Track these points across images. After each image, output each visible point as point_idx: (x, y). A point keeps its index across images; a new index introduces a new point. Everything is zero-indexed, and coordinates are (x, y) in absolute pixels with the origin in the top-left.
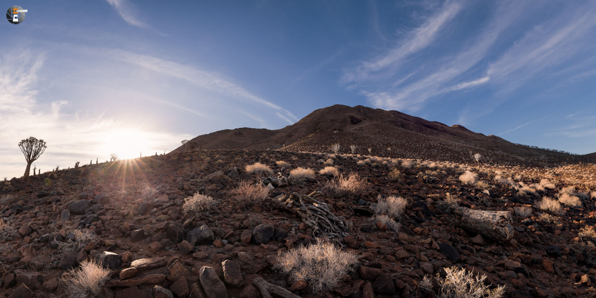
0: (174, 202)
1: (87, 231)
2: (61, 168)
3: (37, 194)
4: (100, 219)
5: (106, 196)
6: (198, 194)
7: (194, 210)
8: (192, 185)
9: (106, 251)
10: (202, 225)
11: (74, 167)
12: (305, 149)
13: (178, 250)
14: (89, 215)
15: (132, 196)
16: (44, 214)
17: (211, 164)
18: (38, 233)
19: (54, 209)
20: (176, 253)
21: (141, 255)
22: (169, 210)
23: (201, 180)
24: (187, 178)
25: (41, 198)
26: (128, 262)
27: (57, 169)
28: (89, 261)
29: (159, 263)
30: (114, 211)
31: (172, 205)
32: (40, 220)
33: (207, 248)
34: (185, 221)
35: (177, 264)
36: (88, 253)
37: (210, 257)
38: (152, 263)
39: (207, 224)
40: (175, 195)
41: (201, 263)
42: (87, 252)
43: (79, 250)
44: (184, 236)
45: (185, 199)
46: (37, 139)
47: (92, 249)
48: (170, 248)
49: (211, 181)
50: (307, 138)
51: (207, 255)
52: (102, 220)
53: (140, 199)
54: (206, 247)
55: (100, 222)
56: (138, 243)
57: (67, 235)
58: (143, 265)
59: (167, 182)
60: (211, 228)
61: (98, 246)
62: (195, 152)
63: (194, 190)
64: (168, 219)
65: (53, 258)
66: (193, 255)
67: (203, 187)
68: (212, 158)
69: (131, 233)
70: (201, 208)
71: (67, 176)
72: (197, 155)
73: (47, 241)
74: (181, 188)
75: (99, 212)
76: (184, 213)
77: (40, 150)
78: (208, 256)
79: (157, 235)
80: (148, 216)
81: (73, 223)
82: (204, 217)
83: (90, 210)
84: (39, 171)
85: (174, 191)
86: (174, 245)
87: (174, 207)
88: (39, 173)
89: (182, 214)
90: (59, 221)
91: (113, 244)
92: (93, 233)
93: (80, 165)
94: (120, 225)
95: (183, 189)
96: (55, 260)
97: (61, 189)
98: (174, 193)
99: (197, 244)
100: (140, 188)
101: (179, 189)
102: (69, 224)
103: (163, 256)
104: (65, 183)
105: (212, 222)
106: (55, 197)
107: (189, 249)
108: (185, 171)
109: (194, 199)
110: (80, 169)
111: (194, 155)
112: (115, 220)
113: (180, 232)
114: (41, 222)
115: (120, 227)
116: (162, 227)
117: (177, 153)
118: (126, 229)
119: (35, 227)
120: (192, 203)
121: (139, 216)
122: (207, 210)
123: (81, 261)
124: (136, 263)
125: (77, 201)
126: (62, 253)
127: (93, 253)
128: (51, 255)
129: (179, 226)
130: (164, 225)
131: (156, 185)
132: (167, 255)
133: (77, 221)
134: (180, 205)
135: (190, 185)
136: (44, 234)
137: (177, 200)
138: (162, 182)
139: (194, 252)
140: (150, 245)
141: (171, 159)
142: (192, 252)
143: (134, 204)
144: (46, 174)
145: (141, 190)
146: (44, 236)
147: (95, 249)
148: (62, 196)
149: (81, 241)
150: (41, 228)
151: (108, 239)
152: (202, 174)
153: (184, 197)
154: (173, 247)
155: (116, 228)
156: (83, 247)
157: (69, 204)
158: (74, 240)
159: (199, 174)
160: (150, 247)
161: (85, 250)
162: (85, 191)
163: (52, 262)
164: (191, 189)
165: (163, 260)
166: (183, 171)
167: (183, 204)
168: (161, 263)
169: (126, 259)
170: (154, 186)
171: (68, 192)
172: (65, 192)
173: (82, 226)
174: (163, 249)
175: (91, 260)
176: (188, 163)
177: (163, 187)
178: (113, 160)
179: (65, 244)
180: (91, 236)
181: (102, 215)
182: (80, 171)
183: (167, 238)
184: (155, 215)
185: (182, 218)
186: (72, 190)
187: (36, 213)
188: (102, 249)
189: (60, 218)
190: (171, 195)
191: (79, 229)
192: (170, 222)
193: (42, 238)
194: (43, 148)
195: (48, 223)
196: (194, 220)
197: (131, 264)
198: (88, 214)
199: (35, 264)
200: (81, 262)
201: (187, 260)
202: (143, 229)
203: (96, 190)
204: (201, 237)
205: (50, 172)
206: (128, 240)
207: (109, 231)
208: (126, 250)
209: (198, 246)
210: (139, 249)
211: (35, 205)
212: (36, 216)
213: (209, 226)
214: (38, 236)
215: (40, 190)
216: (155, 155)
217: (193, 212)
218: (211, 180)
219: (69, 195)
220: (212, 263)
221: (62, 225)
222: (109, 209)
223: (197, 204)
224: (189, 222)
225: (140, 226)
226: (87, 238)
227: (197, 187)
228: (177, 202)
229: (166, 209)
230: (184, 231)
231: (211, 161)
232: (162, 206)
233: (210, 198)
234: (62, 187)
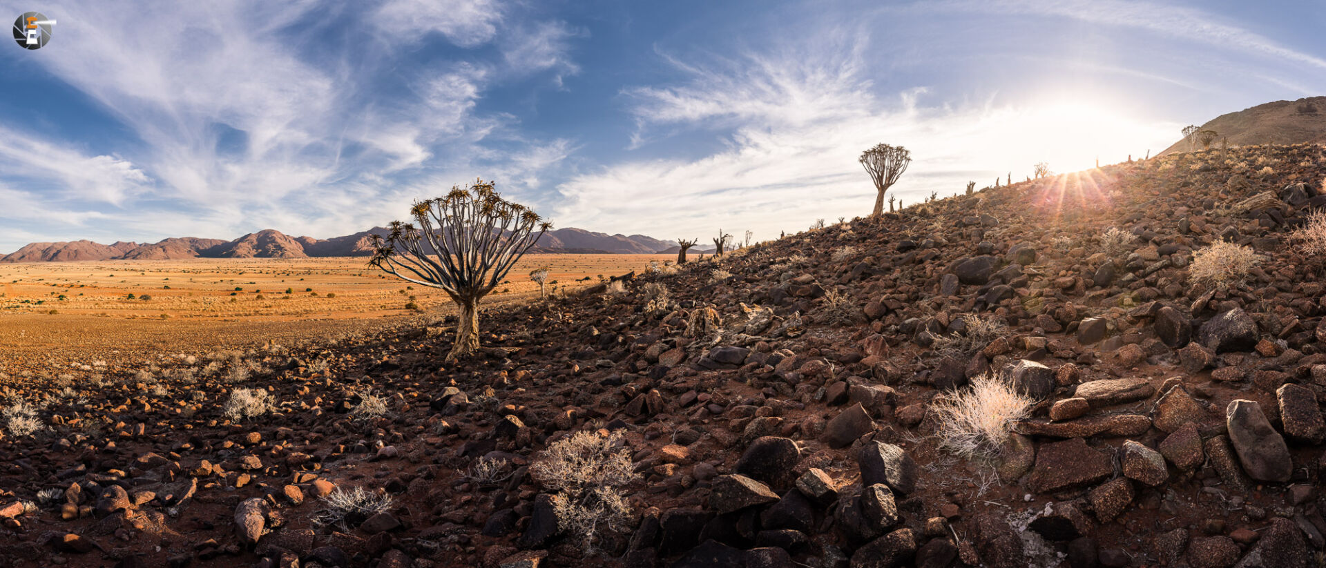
0: (1171, 260)
1: (991, 318)
2: (939, 197)
3: (897, 244)
4: (1017, 294)
5: (1029, 248)
6: (1221, 242)
7: (1213, 276)
8: (1207, 222)
9: (1026, 359)
10: (1231, 309)
11: (965, 194)
13: (1179, 363)
14: (995, 285)
15: (1082, 248)
16: (909, 282)
17: (1248, 177)
18: (897, 316)
19: (929, 273)
20: (1174, 369)
21: (1098, 371)
22: (1159, 276)
23: (1227, 211)
24: (1198, 208)
25: (905, 252)
26: (1069, 385)
27: (933, 197)
28: (990, 377)
29: (1136, 391)
30: (1046, 278)
31: (1166, 267)
32: (902, 293)
33: (1243, 359)
34: (1195, 300)
35: (1176, 395)
36: (990, 359)
37: (1250, 378)
38: (1121, 391)
39: (1242, 307)
40: (1173, 244)
41: (1229, 391)
42: (987, 358)
43: (973, 354)
44: (1193, 332)
45: (1194, 253)
46: (891, 146)
47: (998, 354)
48: (1162, 359)
49: (1249, 214)
51: (1242, 374)
52: (1020, 296)
53: (1098, 255)
54: (1240, 357)
55: (1016, 300)
56: (1093, 345)
57: (950, 322)
58: (1103, 393)
59: (1155, 218)
60: (1250, 314)
61: (1010, 349)
62: (1213, 152)
63: (1213, 234)
64: (1158, 297)
65: (920, 364)
66: (1212, 374)
67: (1232, 227)
68: (1251, 163)
69: (1078, 324)
70: (1228, 273)
71: (953, 210)
72: (1218, 157)
73: (912, 330)
74: (1185, 230)
75: (1015, 280)
76: (1193, 284)
77: (898, 165)
78: (1245, 377)
79: (1134, 329)
80: (1115, 288)
81: (964, 300)
82: (1236, 291)
83: (998, 277)
84: (901, 203)
85: (1169, 237)
86: (1170, 353)
87: (1170, 271)
88: (901, 207)
89: (1187, 284)
90: (937, 295)
91: (1042, 346)
92: (1002, 322)
93: (976, 189)
94: (1058, 308)
95: (1189, 231)
96: (924, 369)
97: (941, 235)
98: (1169, 241)
99: (1222, 350)
100: (1098, 232)
101: (1180, 231)
102: (956, 301)
103: (1145, 376)
104: (949, 224)
105: (1252, 301)
106: (931, 250)
107: (1203, 361)
108: (1193, 193)
109: (1214, 253)
110: (976, 196)
111: (1212, 159)
112: (1047, 296)
113: (1183, 325)
114: (904, 296)
115: (1057, 311)
116: (1144, 312)
117: (1173, 155)
118: (1068, 315)
119: (893, 305)
120: (1208, 262)
121: (1096, 290)
122: (1242, 276)
123: (974, 375)
124: (1086, 389)
125: (973, 258)
126: (938, 356)
127: (999, 361)
128: (916, 358)
129: (1182, 311)
130: (1149, 309)
131: (1131, 224)
132: (1155, 374)
133: (972, 297)
134: (1182, 266)
135: (1204, 222)
136: (908, 318)
137: (1176, 255)
138: (1144, 217)
139: (1215, 368)
140: (1119, 351)
141: (1160, 169)
142: (1210, 368)
143: (1086, 264)
144: (912, 210)
145: (1100, 235)
146: (907, 322)
147: (1003, 354)
148: (943, 249)
149: (978, 335)
150: (902, 308)
151: (1032, 335)
152: (1230, 197)
153: (1190, 249)
154: (1168, 357)
155: (1049, 313)
156: (979, 349)
157: (957, 265)
158: (964, 333)
159: (1223, 200)
160: (1118, 355)
161: (984, 355)
162: (986, 239)
163: (918, 372)
164: (1205, 232)
165: (1147, 384)
166: (1188, 192)
167: (1189, 264)
168: (1142, 391)
169: (1067, 378)
170: (1129, 227)
171: (955, 241)
172: (949, 240)
173: (980, 306)
174: (1148, 361)
175: (995, 375)
176: (1198, 176)
177: (1145, 228)
178: (1040, 176)
179: (946, 339)
180: (998, 327)
181: (1020, 287)
182: (977, 200)
183: (1155, 338)
184: (1129, 288)
185: (1189, 293)
186: (962, 238)
187: (895, 280)
188: (1019, 356)
189: (939, 290)
190: (1164, 245)
191: (975, 312)
192: (1163, 304)
193: (904, 326)
194: (903, 162)
195: (917, 298)
196: (1213, 298)
197: (1075, 389)
198: (993, 283)
199: (886, 371)
200: (974, 378)
201: (1199, 386)
202: (1105, 316)
203: (1010, 236)
204: (1230, 334)
205: (920, 205)
206: (1072, 339)
207: (1034, 320)
208: (1066, 359)
209: (1223, 355)
210: (1094, 359)
211: (895, 266)
212: (895, 285)
213: (1245, 311)
214: (896, 321)
215: (902, 238)
216: (1127, 160)
217: (1211, 281)
218: (1248, 212)
219: (957, 246)
220: (1254, 392)
221: (942, 304)
222: (1035, 275)
223: (1219, 263)
224: (1202, 303)
225: (1099, 310)
226: (989, 330)
227: (1220, 226)
228: (1177, 260)
229: (1154, 276)
230: (1192, 322)
231: (1247, 171)
232: (1144, 268)
233: (1248, 251)
234: (943, 232)
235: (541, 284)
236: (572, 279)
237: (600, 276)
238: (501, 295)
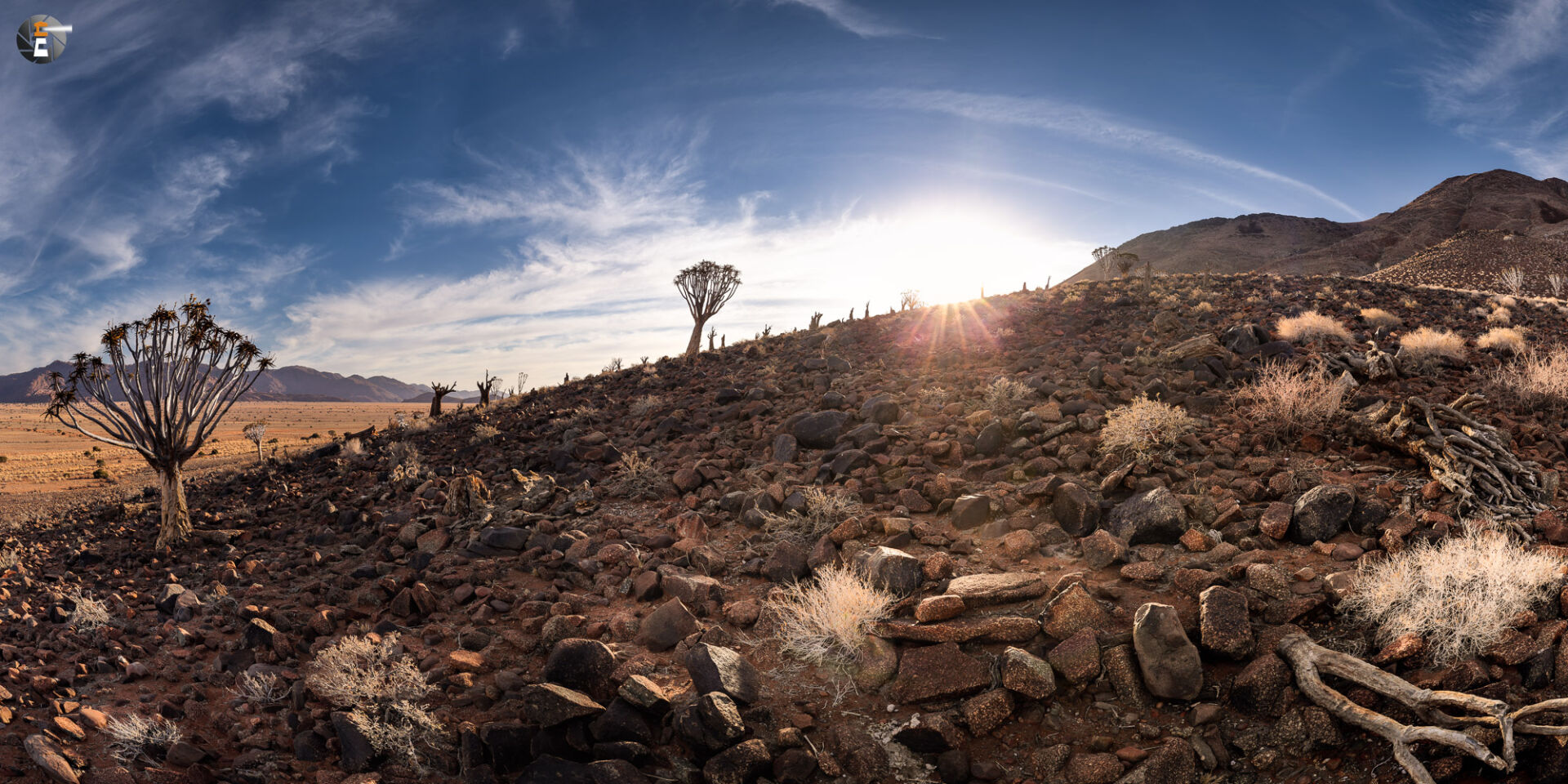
0: (1077, 422)
1: (839, 492)
2: (774, 333)
3: (716, 394)
4: (874, 462)
5: (891, 401)
6: (1145, 400)
7: (1131, 444)
8: (1127, 372)
9: (885, 546)
10: (1153, 489)
11: (808, 328)
12: (1436, 279)
13: (1081, 556)
14: (844, 450)
15: (960, 403)
16: (731, 443)
17: (1180, 315)
18: (716, 487)
19: (757, 433)
20: (1074, 563)
21: (977, 563)
22: (1061, 443)
23: (1153, 359)
24: (1114, 354)
25: (726, 404)
26: (940, 579)
27: (766, 333)
28: (839, 567)
29: (1024, 589)
30: (912, 442)
31: (1070, 430)
32: (722, 458)
33: (1163, 553)
34: (1107, 475)
35: (1074, 594)
36: (838, 546)
37: (1169, 578)
38: (1005, 588)
39: (1168, 486)
40: (1081, 401)
41: (1141, 592)
42: (834, 543)
43: (816, 539)
44: (1101, 517)
45: (1108, 414)
46: (717, 264)
47: (848, 538)
48: (1060, 550)
49: (1181, 364)
50: (1437, 249)
51: (1160, 571)
52: (878, 465)
53: (981, 413)
54: (1159, 550)
55: (872, 469)
56: (972, 530)
57: (786, 498)
58: (982, 590)
59: (1058, 366)
60: (1178, 496)
61: (865, 532)
62: (1133, 282)
63: (1133, 388)
64: (1059, 469)
65: (749, 550)
66: (1122, 570)
67: (1160, 381)
68: (1184, 297)
69: (953, 503)
70: (1151, 440)
71: (791, 349)
72: (1140, 288)
73: (737, 507)
74: (1096, 382)
75: (871, 443)
76: (1104, 454)
77: (724, 289)
78: (1163, 575)
79: (1025, 511)
80: (1003, 457)
81: (804, 468)
82: (1161, 464)
83: (848, 439)
84: (723, 339)
85: (1075, 391)
86: (1071, 542)
87: (1075, 436)
88: (723, 344)
89: (1098, 454)
90: (768, 461)
91: (905, 529)
92: (853, 498)
93: (823, 322)
94: (926, 480)
95: (1102, 384)
96: (755, 556)
97: (774, 383)
98: (1076, 397)
99: (1136, 541)
100: (981, 383)
101: (1090, 384)
102: (793, 470)
103: (1037, 570)
104: (785, 368)
105: (1182, 479)
106: (760, 402)
107: (1112, 554)
108: (1108, 335)
109: (1134, 414)
110: (822, 332)
111: (1132, 290)
112: (912, 465)
113: (1089, 507)
114: (725, 461)
115: (926, 484)
116: (1040, 490)
117: (1082, 283)
118: (941, 490)
119: (711, 473)
120: (1127, 426)
121: (977, 459)
122: (1170, 446)
123: (819, 564)
124: (961, 585)
125: (815, 414)
126: (772, 540)
127: (850, 547)
128: (744, 543)
129: (1088, 489)
130: (1046, 485)
131: (1025, 372)
132: (1049, 569)
133: (814, 465)
134: (1091, 431)
135: (1122, 373)
136: (730, 491)
137: (1084, 415)
138: (1043, 364)
139: (1126, 563)
140: (1005, 538)
141: (1065, 301)
142: (1119, 563)
143: (966, 424)
144: (738, 347)
145: (984, 387)
146: (730, 495)
147: (855, 538)
148: (777, 401)
149: (822, 514)
150: (723, 477)
151: (892, 516)
152: (1157, 341)
153: (1103, 408)
154: (1067, 547)
155: (916, 487)
156: (825, 531)
157: (795, 422)
158: (804, 512)
159: (1148, 343)
160: (1003, 544)
161: (830, 540)
162: (834, 389)
163: (747, 560)
164: (1124, 386)
165: (1037, 580)
166: (1102, 332)
167: (1100, 428)
168: (1033, 589)
169: (937, 571)
170: (1023, 377)
171: (792, 390)
172: (784, 389)
173: (825, 476)
174: (1041, 552)
175: (846, 565)
176: (1114, 312)
177: (1044, 379)
178: (907, 308)
179: (781, 519)
180: (849, 505)
181: (877, 453)
182: (824, 337)
183: (1052, 523)
184: (1022, 458)
185: (1099, 465)
186: (802, 386)
187: (713, 441)
188: (876, 541)
189: (771, 456)
190: (1070, 402)
191: (818, 484)
192: (1065, 479)
193: (726, 500)
194: (731, 286)
195: (742, 465)
196: (1130, 473)
197: (948, 584)
198: (842, 447)
199: (706, 558)
200: (819, 568)
201: (1103, 585)
202: (988, 493)
203: (865, 386)
204: (1149, 522)
205: (748, 343)
206: (945, 522)
207: (895, 496)
208: (937, 547)
209: (1139, 547)
210: (972, 548)
211: (712, 422)
212: (713, 448)
213: (1171, 491)
214: (715, 494)
215: (722, 386)
216: (1022, 289)
217: (1130, 451)
218: (1180, 361)
219: (794, 397)
220: (1171, 595)
221: (775, 473)
222: (898, 438)
223: (1140, 428)
224: (1116, 480)
225: (981, 486)
226: (837, 508)
227: (1143, 378)
228: (1085, 421)
229: (1054, 442)
230: (1101, 504)
231: (1179, 307)
232: (1042, 431)
233: (1179, 413)
234: (777, 378)
235: (257, 443)
236: (296, 437)
237: (331, 433)
238: (209, 458)
